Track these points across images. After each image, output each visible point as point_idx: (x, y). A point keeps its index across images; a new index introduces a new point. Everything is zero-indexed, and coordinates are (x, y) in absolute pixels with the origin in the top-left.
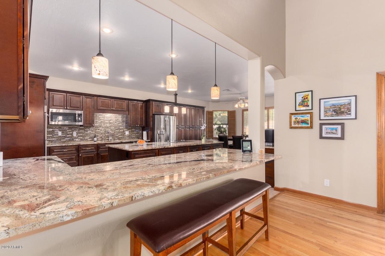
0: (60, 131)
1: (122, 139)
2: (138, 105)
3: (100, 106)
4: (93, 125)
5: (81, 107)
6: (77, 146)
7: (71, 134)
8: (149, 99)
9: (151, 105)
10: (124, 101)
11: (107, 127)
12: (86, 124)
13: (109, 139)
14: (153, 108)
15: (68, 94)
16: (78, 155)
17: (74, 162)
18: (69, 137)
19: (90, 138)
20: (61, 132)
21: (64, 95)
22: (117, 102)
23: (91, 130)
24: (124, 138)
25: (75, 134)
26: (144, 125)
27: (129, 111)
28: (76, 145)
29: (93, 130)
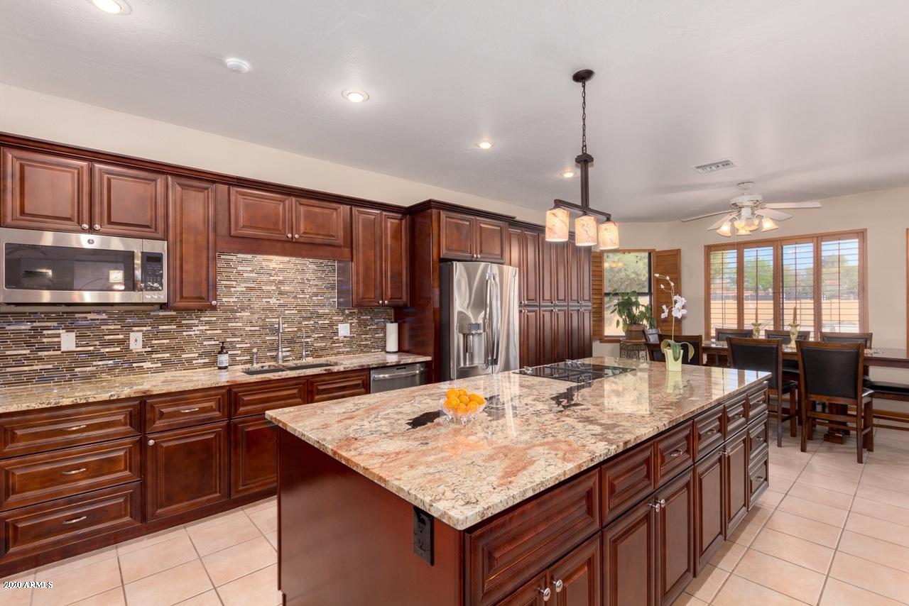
0: (69, 330)
1: (324, 353)
2: (386, 226)
3: (241, 223)
4: (214, 303)
5: (161, 226)
6: (137, 403)
7: (120, 342)
8: (429, 202)
9: (435, 225)
10: (335, 205)
11: (271, 310)
12: (182, 297)
13: (277, 356)
14: (444, 238)
15: (97, 166)
16: (142, 443)
17: (119, 479)
18: (111, 356)
19: (200, 356)
20: (73, 335)
21: (80, 170)
22: (311, 209)
23: (208, 323)
24: (332, 348)
25: (136, 341)
26: (405, 298)
27: (352, 248)
28: (128, 399)
29: (215, 323)
